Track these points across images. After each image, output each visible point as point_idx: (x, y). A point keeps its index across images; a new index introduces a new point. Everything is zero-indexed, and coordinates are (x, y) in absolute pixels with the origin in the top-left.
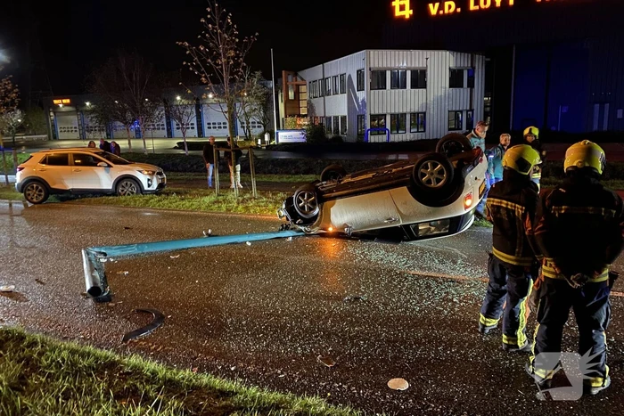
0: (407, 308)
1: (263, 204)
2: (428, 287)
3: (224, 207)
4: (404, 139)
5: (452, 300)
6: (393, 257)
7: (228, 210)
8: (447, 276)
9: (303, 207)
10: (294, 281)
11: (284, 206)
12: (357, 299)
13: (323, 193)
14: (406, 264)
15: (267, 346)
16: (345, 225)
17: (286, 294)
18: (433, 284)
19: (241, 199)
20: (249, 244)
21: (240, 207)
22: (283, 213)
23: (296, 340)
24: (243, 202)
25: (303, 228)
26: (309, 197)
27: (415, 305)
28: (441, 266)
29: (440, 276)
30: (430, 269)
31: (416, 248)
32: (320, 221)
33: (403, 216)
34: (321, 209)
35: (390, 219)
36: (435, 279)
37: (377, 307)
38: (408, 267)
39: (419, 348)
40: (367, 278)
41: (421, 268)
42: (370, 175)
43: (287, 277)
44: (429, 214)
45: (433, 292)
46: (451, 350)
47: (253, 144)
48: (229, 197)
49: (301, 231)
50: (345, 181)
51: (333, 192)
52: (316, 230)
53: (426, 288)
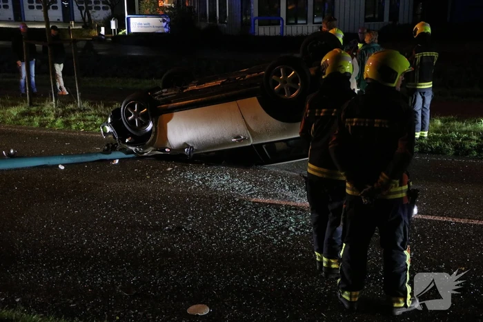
0: (234, 237)
1: (89, 118)
2: (267, 215)
3: (36, 121)
4: (305, 32)
5: (287, 229)
6: (237, 184)
7: (42, 125)
8: (292, 204)
9: (133, 121)
10: (109, 210)
11: (109, 121)
12: (179, 228)
13: (159, 103)
14: (250, 191)
15: (63, 276)
16: (186, 145)
17: (96, 225)
18: (273, 213)
19: (60, 110)
20: (62, 167)
21: (59, 121)
22: (108, 129)
23: (98, 271)
24: (63, 115)
25: (133, 149)
26: (140, 108)
27: (244, 234)
28: (290, 194)
29: (284, 203)
30: (276, 196)
31: (270, 173)
32: (154, 140)
33: (254, 134)
34: (155, 124)
35: (238, 137)
36: (277, 207)
37: (201, 237)
38: (251, 194)
39: (232, 276)
40: (198, 206)
41: (266, 195)
42: (219, 82)
43: (102, 206)
44: (283, 132)
45: (270, 221)
46: (266, 279)
47: (94, 33)
48: (45, 109)
49: (131, 152)
50: (190, 88)
51: (170, 103)
52: (149, 152)
53: (264, 216)
